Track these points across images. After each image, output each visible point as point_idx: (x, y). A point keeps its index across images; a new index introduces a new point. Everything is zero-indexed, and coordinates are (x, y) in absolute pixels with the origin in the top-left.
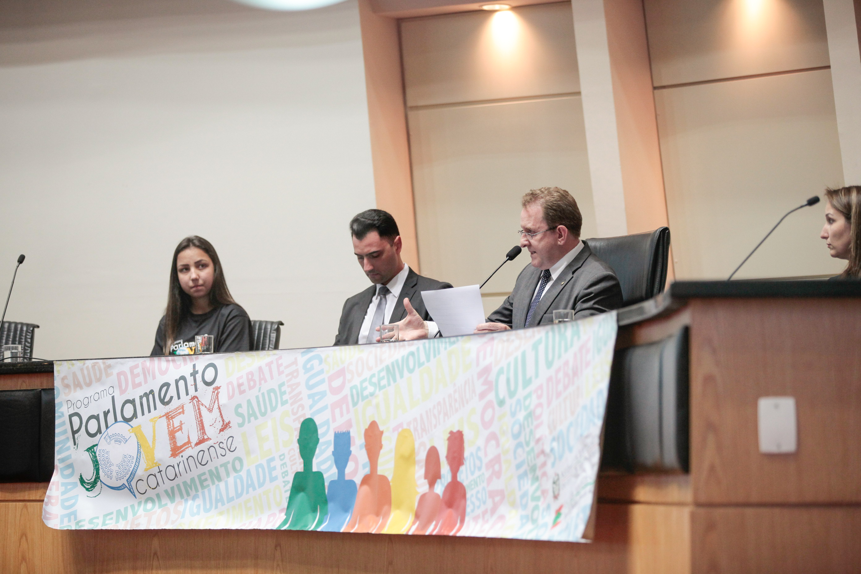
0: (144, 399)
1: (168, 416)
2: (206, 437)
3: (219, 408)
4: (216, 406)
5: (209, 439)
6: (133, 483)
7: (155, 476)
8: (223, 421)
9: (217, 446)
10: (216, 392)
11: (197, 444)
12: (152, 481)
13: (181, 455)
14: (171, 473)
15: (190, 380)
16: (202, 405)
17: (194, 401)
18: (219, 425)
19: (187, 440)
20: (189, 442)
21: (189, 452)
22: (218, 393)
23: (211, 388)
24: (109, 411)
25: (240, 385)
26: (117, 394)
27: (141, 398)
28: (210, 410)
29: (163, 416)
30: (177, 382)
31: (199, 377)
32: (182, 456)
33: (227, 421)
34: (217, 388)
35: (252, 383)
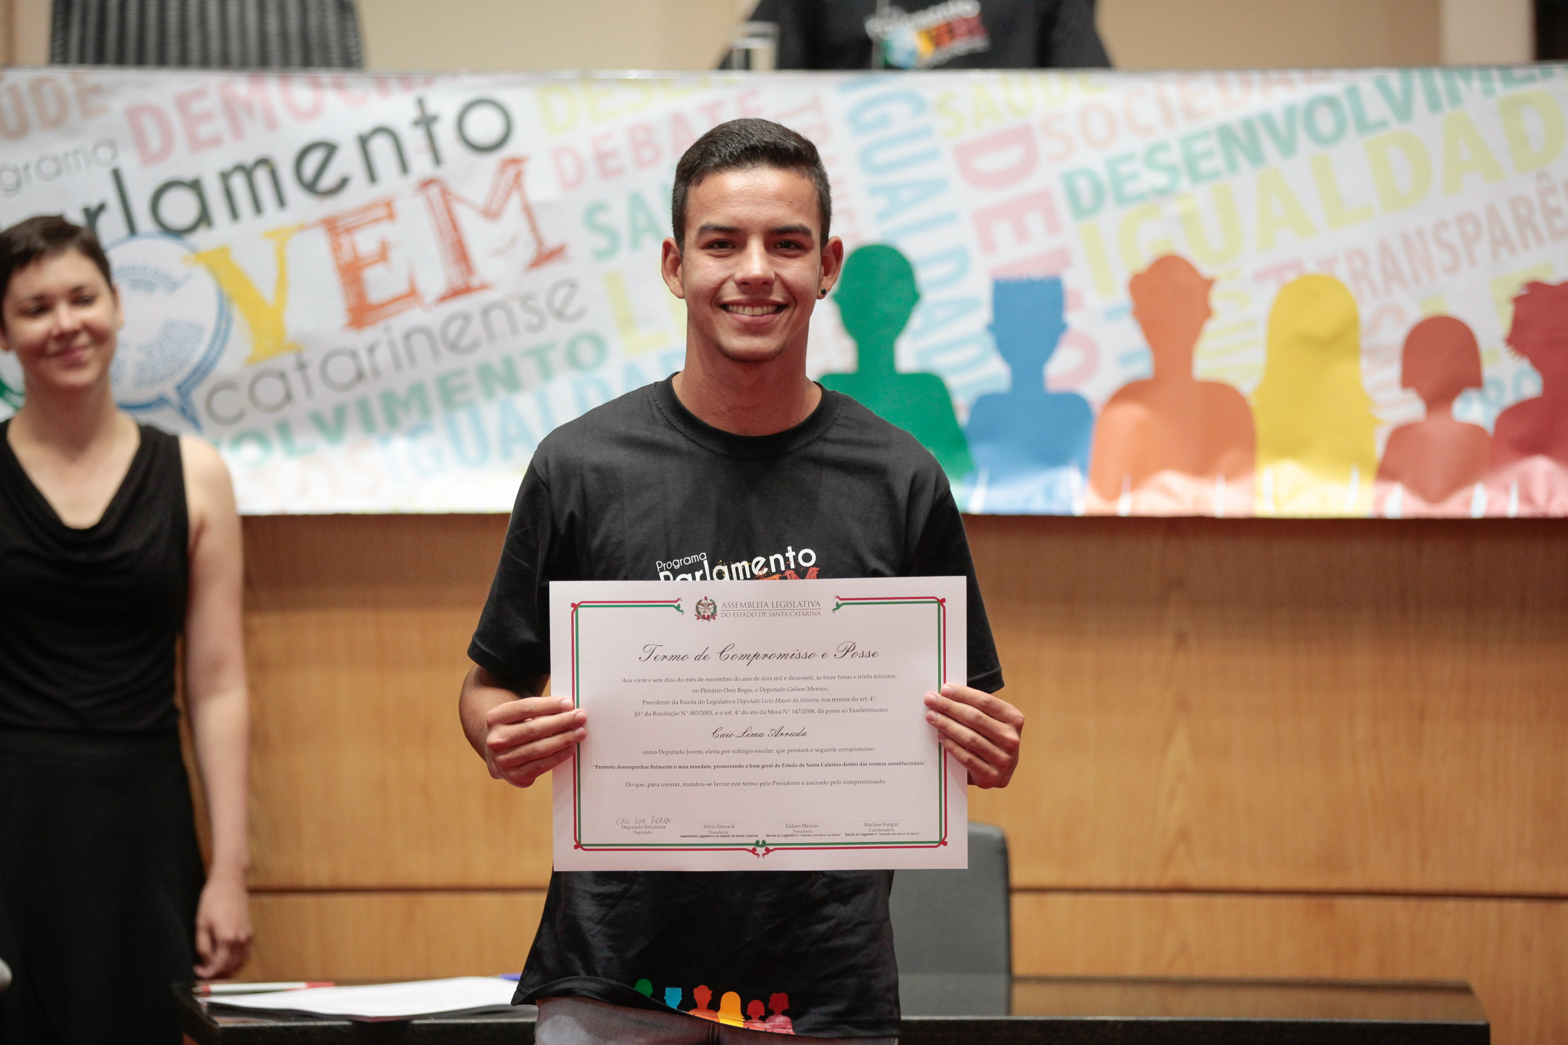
0: (238, 183)
1: (332, 226)
2: (475, 282)
3: (528, 211)
4: (514, 204)
5: (484, 287)
6: (198, 396)
7: (282, 376)
8: (540, 242)
9: (515, 306)
10: (511, 171)
11: (444, 298)
12: (270, 391)
13: (381, 325)
14: (342, 369)
15: (414, 140)
16: (461, 200)
17: (434, 191)
18: (527, 252)
19: (402, 287)
20: (412, 294)
21: (414, 317)
22: (518, 176)
23: (492, 161)
24: (102, 208)
25: (602, 158)
26: (129, 163)
27: (225, 177)
28: (491, 214)
29: (313, 226)
30: (364, 141)
31: (445, 132)
32: (387, 329)
33: (551, 241)
34: (515, 161)
35: (647, 153)
